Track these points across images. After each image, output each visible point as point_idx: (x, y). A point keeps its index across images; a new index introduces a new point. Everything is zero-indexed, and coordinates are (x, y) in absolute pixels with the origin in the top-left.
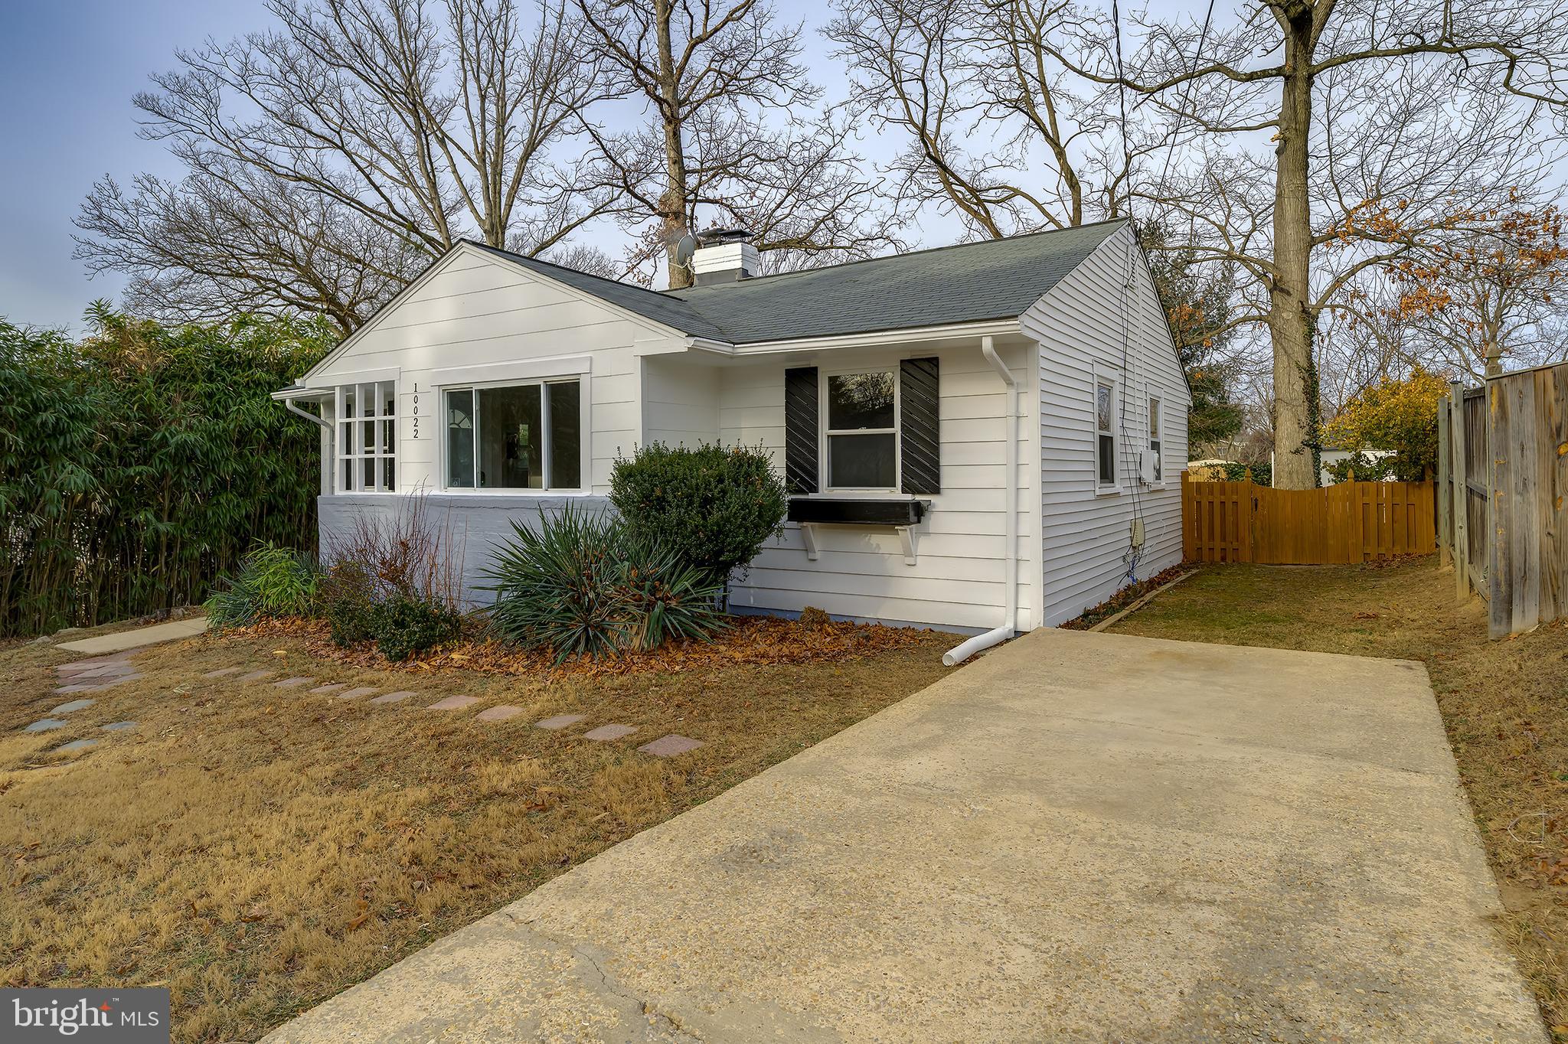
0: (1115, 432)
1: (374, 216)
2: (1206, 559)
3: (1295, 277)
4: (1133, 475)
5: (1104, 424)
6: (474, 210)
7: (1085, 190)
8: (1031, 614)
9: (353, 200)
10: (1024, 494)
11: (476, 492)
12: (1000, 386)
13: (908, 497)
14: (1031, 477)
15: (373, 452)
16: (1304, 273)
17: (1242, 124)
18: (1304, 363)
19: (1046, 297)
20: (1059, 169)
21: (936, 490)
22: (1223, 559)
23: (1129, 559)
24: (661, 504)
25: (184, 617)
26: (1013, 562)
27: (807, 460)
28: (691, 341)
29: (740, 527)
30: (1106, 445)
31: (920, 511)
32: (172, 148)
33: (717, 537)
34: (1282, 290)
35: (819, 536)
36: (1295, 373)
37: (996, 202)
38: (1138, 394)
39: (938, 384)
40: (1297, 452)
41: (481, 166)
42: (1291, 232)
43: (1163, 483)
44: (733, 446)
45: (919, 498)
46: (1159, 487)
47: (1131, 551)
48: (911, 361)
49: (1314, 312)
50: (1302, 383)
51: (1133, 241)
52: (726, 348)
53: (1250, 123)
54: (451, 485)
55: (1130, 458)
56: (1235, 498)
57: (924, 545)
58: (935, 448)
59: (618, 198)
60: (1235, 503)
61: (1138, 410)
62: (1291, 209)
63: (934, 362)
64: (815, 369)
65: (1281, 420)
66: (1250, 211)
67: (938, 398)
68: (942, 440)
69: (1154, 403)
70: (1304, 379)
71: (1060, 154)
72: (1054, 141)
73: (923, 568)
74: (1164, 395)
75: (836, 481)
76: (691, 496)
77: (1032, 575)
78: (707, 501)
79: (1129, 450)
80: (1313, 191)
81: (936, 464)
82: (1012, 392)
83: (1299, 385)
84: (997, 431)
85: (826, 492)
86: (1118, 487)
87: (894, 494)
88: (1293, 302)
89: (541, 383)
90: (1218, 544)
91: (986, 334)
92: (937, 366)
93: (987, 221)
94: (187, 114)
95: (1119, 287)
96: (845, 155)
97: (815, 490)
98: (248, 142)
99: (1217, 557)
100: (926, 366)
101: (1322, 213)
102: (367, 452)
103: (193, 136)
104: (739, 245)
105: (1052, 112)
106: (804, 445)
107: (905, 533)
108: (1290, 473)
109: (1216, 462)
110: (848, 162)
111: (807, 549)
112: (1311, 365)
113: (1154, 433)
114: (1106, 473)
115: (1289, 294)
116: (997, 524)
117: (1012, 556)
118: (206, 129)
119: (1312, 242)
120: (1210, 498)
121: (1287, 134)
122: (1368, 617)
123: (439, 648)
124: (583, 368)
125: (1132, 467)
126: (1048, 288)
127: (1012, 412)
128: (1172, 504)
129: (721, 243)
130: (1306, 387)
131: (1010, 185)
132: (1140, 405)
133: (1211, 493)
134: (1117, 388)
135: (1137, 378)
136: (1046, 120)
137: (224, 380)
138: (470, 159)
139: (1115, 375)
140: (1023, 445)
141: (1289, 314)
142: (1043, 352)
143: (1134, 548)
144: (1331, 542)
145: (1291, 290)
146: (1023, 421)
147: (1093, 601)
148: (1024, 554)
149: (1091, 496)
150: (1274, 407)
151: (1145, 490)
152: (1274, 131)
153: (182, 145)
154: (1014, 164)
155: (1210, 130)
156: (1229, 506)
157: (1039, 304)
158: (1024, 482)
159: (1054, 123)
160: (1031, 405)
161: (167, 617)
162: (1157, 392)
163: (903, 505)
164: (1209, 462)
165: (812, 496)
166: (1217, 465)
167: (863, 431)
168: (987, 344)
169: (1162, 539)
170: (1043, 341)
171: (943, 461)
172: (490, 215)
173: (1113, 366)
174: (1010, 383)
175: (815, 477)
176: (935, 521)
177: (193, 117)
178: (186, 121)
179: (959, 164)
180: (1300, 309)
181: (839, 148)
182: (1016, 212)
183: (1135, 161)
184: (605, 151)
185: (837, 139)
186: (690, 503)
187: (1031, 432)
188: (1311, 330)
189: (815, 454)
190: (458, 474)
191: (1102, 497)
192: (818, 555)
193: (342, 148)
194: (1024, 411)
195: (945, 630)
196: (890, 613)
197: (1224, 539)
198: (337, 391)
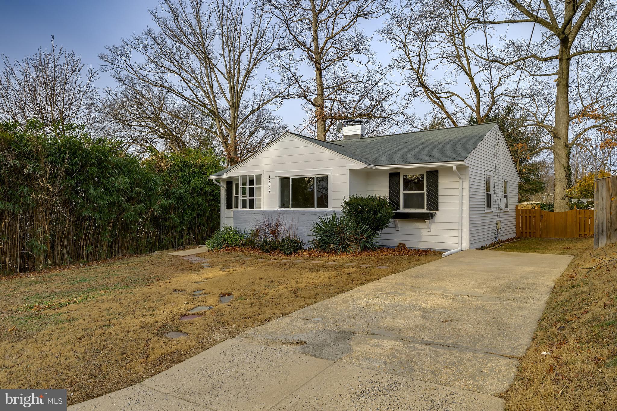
0: (492, 192)
1: (189, 101)
2: (524, 236)
3: (563, 133)
4: (497, 206)
5: (488, 189)
6: (225, 97)
7: (481, 92)
8: (466, 245)
9: (181, 95)
10: (464, 211)
11: (291, 209)
12: (458, 179)
13: (429, 212)
14: (466, 206)
15: (246, 197)
16: (566, 131)
17: (544, 73)
18: (566, 165)
19: (472, 153)
20: (471, 86)
21: (437, 210)
22: (530, 236)
23: (496, 233)
24: (361, 212)
25: (190, 248)
26: (460, 231)
27: (396, 200)
28: (366, 166)
29: (385, 219)
30: (489, 196)
31: (432, 216)
32: (110, 74)
33: (378, 221)
34: (558, 138)
35: (400, 223)
36: (562, 169)
37: (446, 98)
38: (500, 180)
39: (438, 178)
40: (562, 199)
41: (228, 79)
42: (561, 115)
43: (508, 209)
44: (377, 196)
45: (432, 212)
46: (507, 211)
47: (496, 231)
48: (430, 172)
49: (570, 146)
50: (565, 173)
51: (499, 129)
52: (374, 167)
53: (547, 73)
54: (281, 207)
55: (497, 201)
56: (534, 215)
57: (433, 226)
58: (437, 198)
59: (284, 91)
60: (535, 217)
61: (500, 185)
62: (562, 107)
63: (437, 172)
64: (399, 173)
65: (557, 187)
66: (548, 104)
67: (438, 182)
68: (439, 195)
69: (506, 182)
70: (566, 171)
71: (472, 80)
72: (469, 75)
73: (433, 232)
74: (509, 179)
75: (405, 207)
76: (371, 210)
77: (466, 234)
78: (375, 211)
79: (496, 198)
80: (570, 100)
81: (437, 202)
82: (461, 181)
83: (564, 174)
84: (456, 192)
85: (402, 210)
86: (492, 210)
87: (424, 211)
88: (562, 142)
89: (315, 176)
90: (528, 231)
91: (454, 165)
92: (438, 173)
93: (442, 107)
94: (117, 61)
95: (493, 145)
96: (387, 82)
97: (399, 209)
98: (141, 71)
99: (528, 235)
100: (435, 173)
101: (574, 107)
102: (243, 197)
103: (119, 70)
104: (360, 126)
105: (469, 63)
106: (395, 196)
107: (428, 222)
108: (560, 207)
109: (534, 202)
110: (387, 84)
111: (396, 227)
112: (569, 166)
113: (505, 192)
114: (489, 205)
115: (560, 139)
116: (456, 220)
117: (460, 228)
118: (125, 67)
119: (570, 119)
120: (526, 215)
121: (560, 80)
122: (568, 248)
123: (300, 251)
124: (330, 172)
125: (497, 203)
126: (472, 151)
127: (461, 187)
128: (512, 216)
129: (353, 125)
130: (566, 174)
131: (450, 91)
132: (500, 183)
133: (526, 213)
134: (493, 178)
135: (499, 174)
136: (466, 66)
137: (185, 172)
138: (224, 77)
139: (492, 174)
140: (464, 197)
141: (560, 146)
142: (470, 169)
143: (498, 230)
144: (568, 230)
145: (561, 138)
146: (464, 190)
147: (484, 244)
148: (464, 228)
149: (484, 212)
150: (554, 182)
151: (502, 211)
152: (556, 77)
153: (114, 73)
154: (453, 83)
155: (532, 75)
156: (532, 217)
157: (470, 156)
158: (464, 207)
159: (469, 67)
160: (466, 185)
161: (184, 249)
162: (506, 178)
163: (428, 214)
164: (531, 202)
165: (398, 211)
166: (534, 204)
167: (414, 192)
168: (455, 168)
169: (507, 228)
170: (470, 166)
171: (439, 201)
172: (232, 99)
173: (491, 171)
174: (460, 179)
175: (399, 206)
176: (437, 219)
177: (119, 62)
178: (116, 64)
179: (430, 82)
180: (564, 145)
181: (384, 79)
182: (453, 101)
183: (503, 80)
184: (299, 84)
185: (383, 75)
186: (370, 212)
187: (466, 193)
188: (569, 152)
189: (399, 198)
190: (284, 204)
191: (487, 212)
192: (399, 229)
193: (180, 75)
194: (464, 187)
195: (439, 251)
196: (422, 246)
197: (530, 229)
198: (239, 177)
